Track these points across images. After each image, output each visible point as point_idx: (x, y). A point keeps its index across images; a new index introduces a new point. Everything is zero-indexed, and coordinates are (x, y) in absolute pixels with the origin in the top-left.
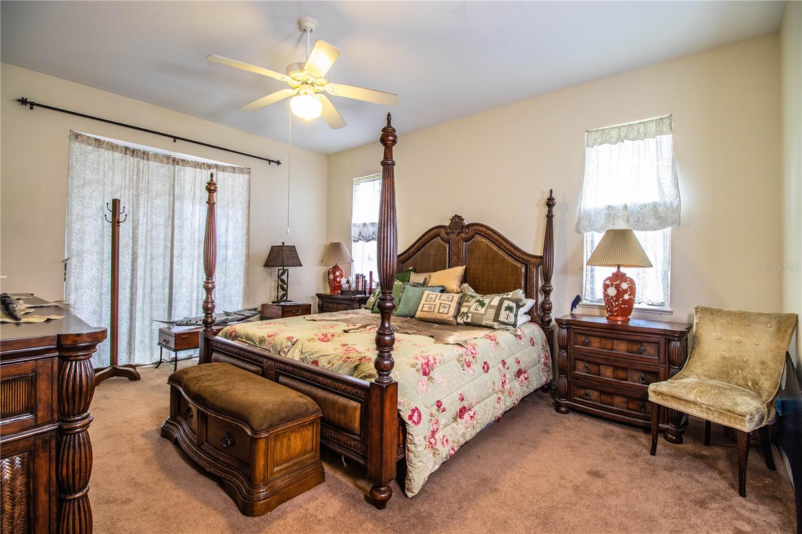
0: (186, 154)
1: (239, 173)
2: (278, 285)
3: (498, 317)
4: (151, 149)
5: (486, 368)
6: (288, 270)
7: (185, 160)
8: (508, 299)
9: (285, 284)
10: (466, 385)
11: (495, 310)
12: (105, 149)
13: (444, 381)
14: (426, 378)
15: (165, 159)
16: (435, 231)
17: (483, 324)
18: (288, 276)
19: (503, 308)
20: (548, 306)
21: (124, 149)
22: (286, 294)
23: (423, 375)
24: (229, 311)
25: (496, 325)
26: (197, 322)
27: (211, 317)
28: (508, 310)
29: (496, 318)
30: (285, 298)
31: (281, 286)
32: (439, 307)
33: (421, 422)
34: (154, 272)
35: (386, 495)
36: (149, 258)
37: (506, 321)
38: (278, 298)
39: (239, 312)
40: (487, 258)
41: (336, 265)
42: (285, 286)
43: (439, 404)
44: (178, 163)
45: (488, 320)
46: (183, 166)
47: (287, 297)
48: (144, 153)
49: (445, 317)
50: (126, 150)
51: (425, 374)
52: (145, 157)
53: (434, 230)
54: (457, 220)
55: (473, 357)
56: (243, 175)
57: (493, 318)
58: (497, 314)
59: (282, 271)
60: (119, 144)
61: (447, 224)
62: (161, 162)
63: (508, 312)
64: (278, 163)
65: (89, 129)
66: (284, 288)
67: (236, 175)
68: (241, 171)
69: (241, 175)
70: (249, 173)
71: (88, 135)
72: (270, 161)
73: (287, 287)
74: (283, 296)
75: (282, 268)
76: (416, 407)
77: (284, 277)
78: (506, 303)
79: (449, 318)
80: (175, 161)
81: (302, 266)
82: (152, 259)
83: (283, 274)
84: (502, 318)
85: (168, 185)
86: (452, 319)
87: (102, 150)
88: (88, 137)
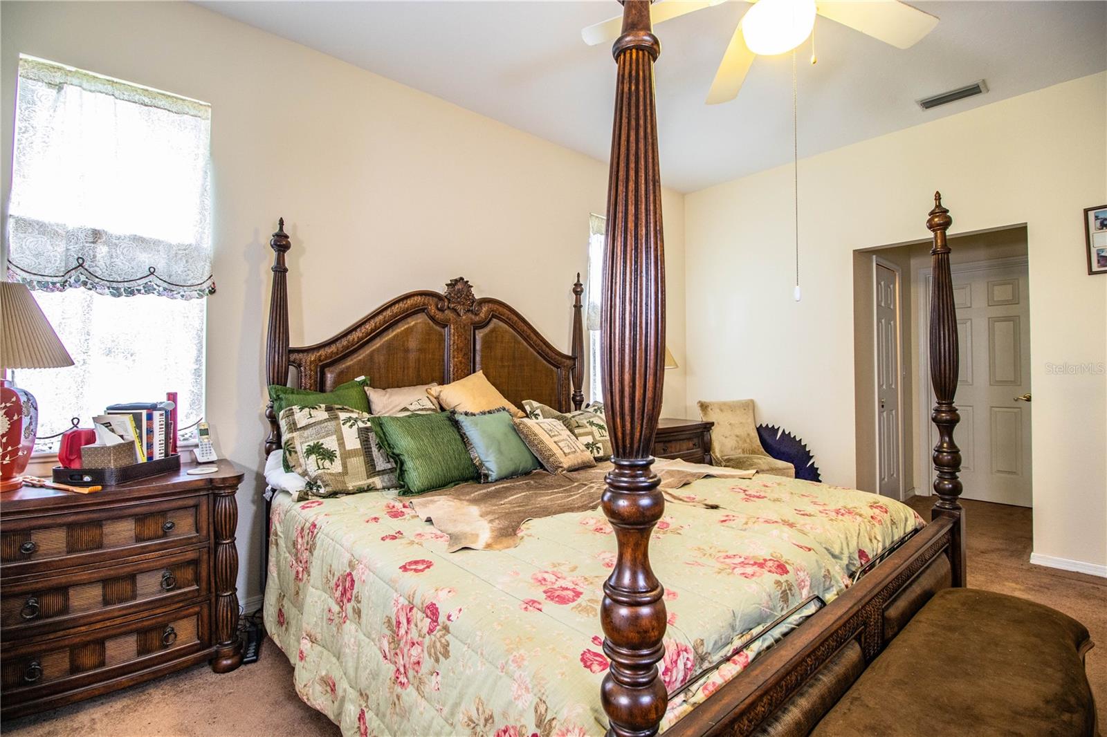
16: (418, 299)
40: (514, 358)
53: (416, 298)
54: (460, 287)
61: (442, 290)
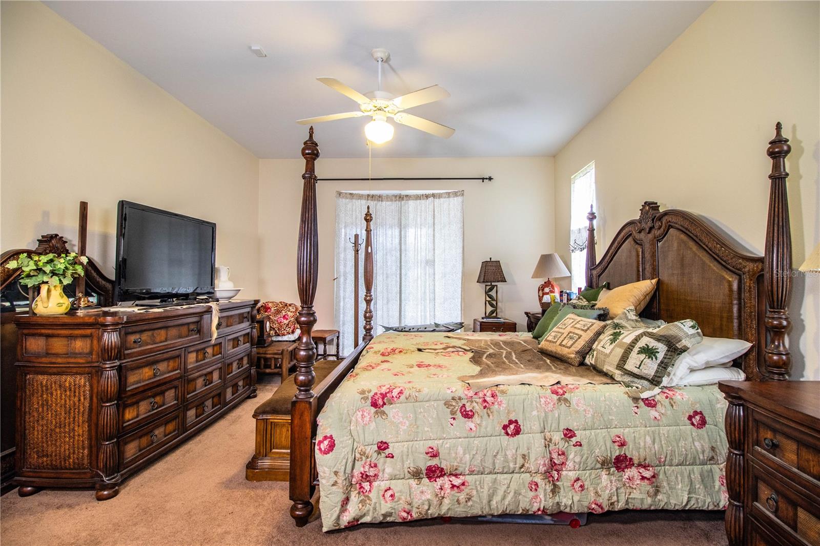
0: (410, 190)
1: (454, 197)
2: (486, 301)
3: (625, 362)
4: (384, 192)
5: (513, 428)
6: (497, 286)
7: (408, 195)
8: (651, 335)
9: (493, 300)
10: (450, 441)
11: (623, 351)
12: (356, 199)
13: (405, 423)
14: (373, 410)
15: (393, 198)
16: (627, 229)
17: (605, 370)
18: (497, 292)
19: (636, 349)
20: (775, 358)
21: (366, 197)
22: (496, 310)
23: (372, 406)
24: (439, 323)
25: (618, 374)
26: (410, 330)
27: (370, 324)
28: (645, 353)
29: (620, 366)
30: (494, 314)
31: (489, 301)
32: (565, 338)
33: (331, 453)
34: (389, 287)
35: (300, 513)
36: (385, 276)
37: (636, 371)
38: (486, 314)
39: (446, 324)
41: (549, 281)
42: (494, 303)
43: (382, 447)
44: (403, 199)
45: (611, 364)
46: (407, 200)
47: (496, 314)
48: (380, 196)
49: (564, 351)
50: (368, 197)
51: (374, 404)
52: (381, 199)
55: (485, 407)
56: (458, 197)
57: (616, 364)
58: (624, 358)
59: (490, 287)
60: (364, 194)
62: (392, 200)
63: (642, 356)
64: (490, 179)
65: (346, 188)
66: (493, 304)
67: (451, 199)
68: (456, 194)
69: (455, 198)
70: (463, 195)
71: (346, 192)
72: (483, 179)
73: (497, 304)
74: (492, 312)
75: (490, 284)
76: (331, 436)
77: (493, 293)
78: (645, 341)
79: (570, 354)
80: (401, 198)
81: (506, 282)
82: (387, 277)
83: (491, 290)
84: (630, 366)
85: (397, 218)
86: (573, 356)
87: (354, 200)
88: (346, 193)
